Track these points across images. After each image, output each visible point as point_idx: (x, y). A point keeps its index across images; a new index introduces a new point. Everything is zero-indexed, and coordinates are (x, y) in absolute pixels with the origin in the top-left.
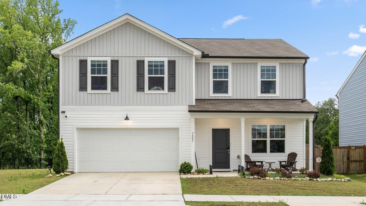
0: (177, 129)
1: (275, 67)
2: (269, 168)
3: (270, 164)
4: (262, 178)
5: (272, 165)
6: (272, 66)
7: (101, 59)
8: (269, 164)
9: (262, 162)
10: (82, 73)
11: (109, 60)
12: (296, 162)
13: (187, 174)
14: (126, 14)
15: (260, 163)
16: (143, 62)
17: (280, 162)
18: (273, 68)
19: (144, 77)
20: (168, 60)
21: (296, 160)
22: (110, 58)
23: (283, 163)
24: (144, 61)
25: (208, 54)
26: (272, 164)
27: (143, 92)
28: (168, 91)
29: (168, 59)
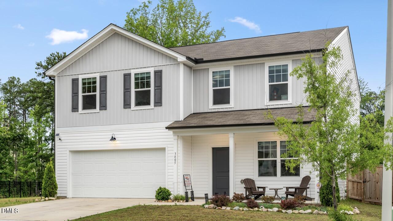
0: (163, 149)
1: (287, 65)
2: (275, 196)
3: (276, 190)
4: (218, 207)
5: (279, 192)
6: (283, 66)
7: (91, 76)
8: (274, 190)
9: (264, 188)
10: (74, 93)
11: (97, 76)
12: (308, 188)
13: (161, 201)
14: (111, 25)
15: (261, 190)
16: (129, 75)
17: (287, 188)
18: (285, 68)
19: (130, 92)
20: (154, 71)
21: (308, 186)
22: (99, 74)
23: (290, 190)
24: (130, 73)
25: (203, 59)
26: (278, 190)
27: (129, 109)
28: (154, 106)
29: (154, 69)
